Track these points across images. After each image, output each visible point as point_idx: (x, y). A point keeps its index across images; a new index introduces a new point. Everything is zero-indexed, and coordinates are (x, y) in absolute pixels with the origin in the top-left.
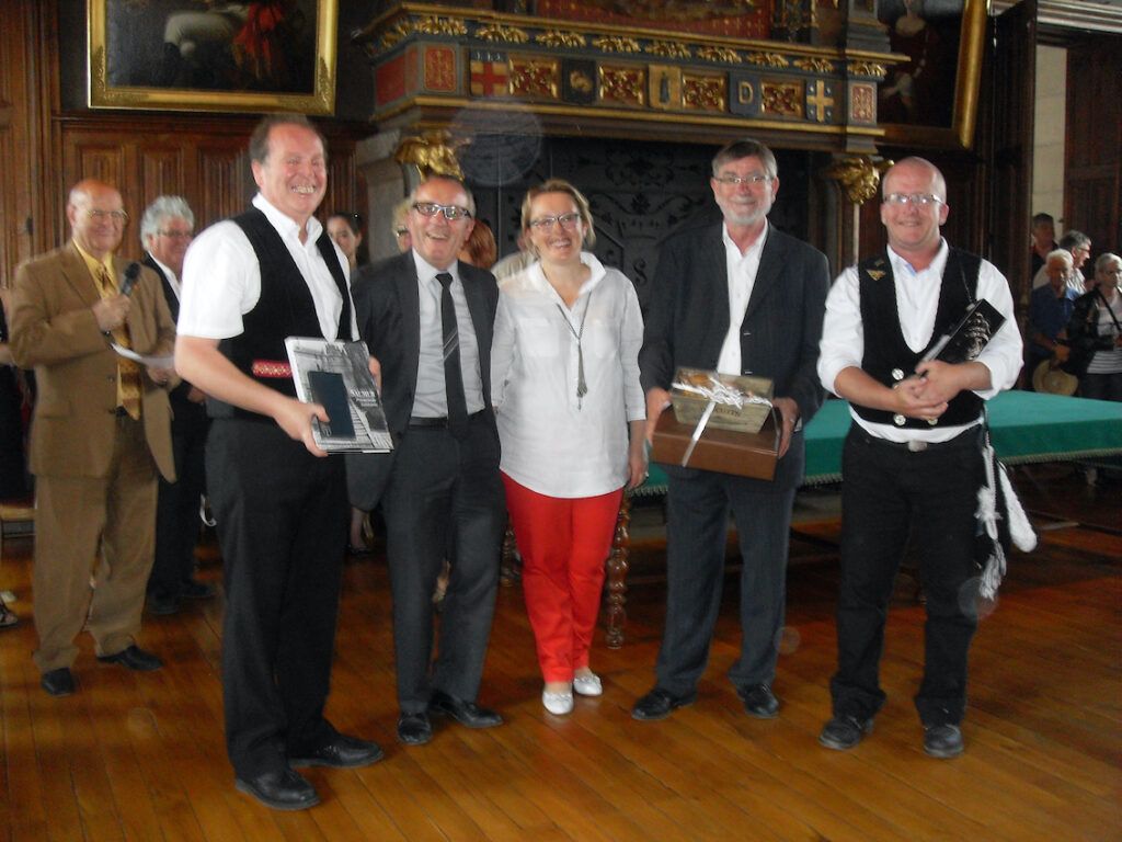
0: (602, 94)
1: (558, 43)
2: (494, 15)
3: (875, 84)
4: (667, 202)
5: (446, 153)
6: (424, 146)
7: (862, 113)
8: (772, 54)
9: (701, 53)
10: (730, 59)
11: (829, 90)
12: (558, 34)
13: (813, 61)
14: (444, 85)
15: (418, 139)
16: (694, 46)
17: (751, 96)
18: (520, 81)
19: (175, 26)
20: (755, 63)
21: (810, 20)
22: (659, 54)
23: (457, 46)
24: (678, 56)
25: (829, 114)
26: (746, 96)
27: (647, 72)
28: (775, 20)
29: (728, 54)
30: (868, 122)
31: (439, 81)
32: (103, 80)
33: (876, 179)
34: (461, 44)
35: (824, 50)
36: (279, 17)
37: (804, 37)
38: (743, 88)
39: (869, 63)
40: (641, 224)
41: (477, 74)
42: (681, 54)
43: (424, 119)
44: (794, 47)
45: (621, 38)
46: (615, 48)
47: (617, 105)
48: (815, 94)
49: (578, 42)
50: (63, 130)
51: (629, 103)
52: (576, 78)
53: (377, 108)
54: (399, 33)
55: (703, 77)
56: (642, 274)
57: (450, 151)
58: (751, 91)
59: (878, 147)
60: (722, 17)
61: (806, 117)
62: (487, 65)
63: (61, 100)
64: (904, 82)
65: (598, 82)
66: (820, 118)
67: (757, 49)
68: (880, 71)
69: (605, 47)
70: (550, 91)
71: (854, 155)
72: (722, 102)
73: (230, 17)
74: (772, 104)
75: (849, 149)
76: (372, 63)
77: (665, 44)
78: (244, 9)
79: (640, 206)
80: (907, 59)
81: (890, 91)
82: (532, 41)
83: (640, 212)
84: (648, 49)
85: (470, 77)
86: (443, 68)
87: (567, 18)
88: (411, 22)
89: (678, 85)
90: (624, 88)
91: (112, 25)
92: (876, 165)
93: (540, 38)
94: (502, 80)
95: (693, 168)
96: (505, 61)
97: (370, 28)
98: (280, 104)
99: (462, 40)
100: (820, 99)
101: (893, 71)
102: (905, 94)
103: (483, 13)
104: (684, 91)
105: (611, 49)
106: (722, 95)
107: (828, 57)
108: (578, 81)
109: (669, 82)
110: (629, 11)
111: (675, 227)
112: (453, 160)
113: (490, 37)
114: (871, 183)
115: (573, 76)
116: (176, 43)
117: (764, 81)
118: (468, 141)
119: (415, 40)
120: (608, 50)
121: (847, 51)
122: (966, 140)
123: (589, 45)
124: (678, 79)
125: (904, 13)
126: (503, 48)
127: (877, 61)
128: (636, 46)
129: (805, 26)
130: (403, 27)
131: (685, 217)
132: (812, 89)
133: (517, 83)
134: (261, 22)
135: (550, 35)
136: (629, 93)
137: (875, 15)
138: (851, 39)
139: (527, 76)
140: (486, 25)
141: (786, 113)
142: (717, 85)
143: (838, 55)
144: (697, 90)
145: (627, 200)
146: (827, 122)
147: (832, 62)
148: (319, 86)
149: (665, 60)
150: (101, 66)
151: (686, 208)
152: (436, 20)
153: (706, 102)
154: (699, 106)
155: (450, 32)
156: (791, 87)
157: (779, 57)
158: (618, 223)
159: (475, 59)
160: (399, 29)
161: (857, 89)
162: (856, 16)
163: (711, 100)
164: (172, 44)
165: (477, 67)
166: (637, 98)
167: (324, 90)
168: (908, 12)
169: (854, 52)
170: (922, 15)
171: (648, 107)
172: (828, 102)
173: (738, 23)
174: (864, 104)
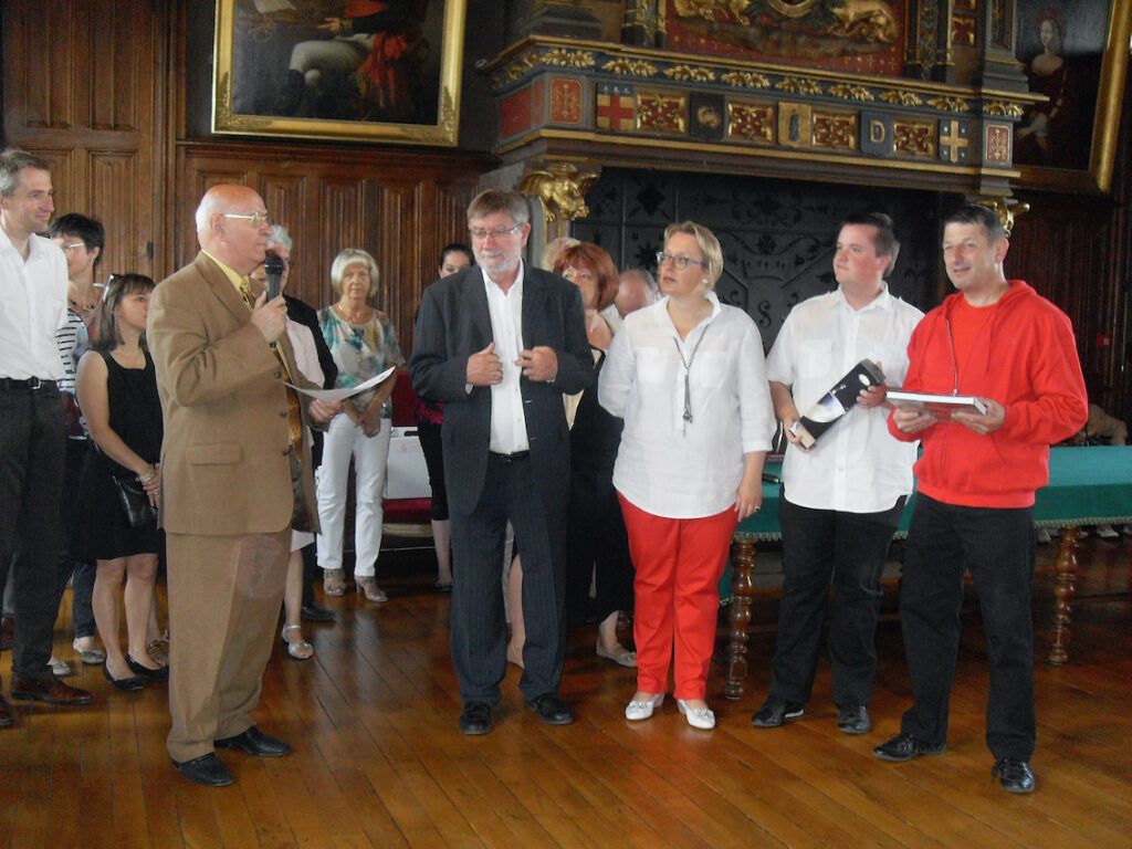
0: (730, 131)
1: (686, 77)
2: (624, 48)
3: (1012, 125)
4: (794, 242)
5: (569, 186)
6: (549, 179)
7: (997, 155)
8: (905, 93)
9: (832, 90)
10: (862, 96)
11: (963, 131)
12: (687, 68)
13: (947, 100)
14: (570, 118)
15: (543, 173)
16: (826, 83)
17: (883, 134)
18: (647, 116)
19: (300, 55)
20: (887, 101)
21: (946, 58)
22: (789, 90)
23: (585, 78)
24: (808, 93)
25: (963, 155)
26: (878, 136)
27: (776, 109)
28: (908, 59)
29: (860, 92)
30: (1002, 164)
31: (566, 113)
32: (227, 105)
33: (1010, 222)
34: (588, 76)
35: (960, 90)
36: (404, 45)
37: (938, 74)
38: (875, 127)
39: (1006, 104)
40: (766, 264)
41: (603, 107)
42: (812, 91)
43: (550, 151)
44: (928, 86)
45: (751, 73)
46: (744, 85)
47: (745, 141)
48: (949, 134)
49: (707, 77)
50: (187, 153)
51: (756, 139)
52: (704, 113)
53: (502, 141)
54: (526, 65)
55: (835, 115)
56: (765, 315)
57: (575, 186)
58: (883, 130)
59: (1012, 190)
60: (856, 54)
61: (938, 157)
62: (614, 99)
63: (187, 127)
64: (1040, 122)
65: (727, 119)
66: (954, 159)
67: (890, 87)
68: (1018, 112)
69: (734, 81)
70: (677, 125)
71: (987, 197)
72: (852, 140)
73: (356, 45)
74: (905, 143)
75: (983, 191)
76: (496, 94)
77: (795, 80)
78: (369, 37)
79: (767, 246)
80: (1047, 99)
81: (1025, 132)
82: (661, 75)
83: (766, 253)
84: (777, 86)
86: (570, 100)
87: (697, 51)
88: (538, 53)
89: (809, 123)
90: (752, 123)
91: (239, 52)
92: (1011, 208)
93: (669, 72)
94: (628, 114)
95: (823, 209)
96: (631, 94)
97: (496, 60)
98: (404, 134)
99: (589, 72)
100: (953, 139)
101: (1030, 110)
102: (1041, 135)
103: (611, 45)
104: (814, 130)
105: (740, 85)
106: (853, 135)
107: (963, 96)
108: (706, 117)
109: (800, 121)
110: (760, 48)
111: (802, 268)
112: (577, 194)
113: (617, 69)
114: (1006, 227)
115: (701, 111)
116: (301, 70)
117: (898, 121)
118: (594, 176)
119: (543, 72)
120: (737, 86)
121: (984, 91)
122: (1103, 181)
123: (718, 81)
124: (809, 118)
125: (1043, 52)
126: (631, 82)
127: (1013, 100)
128: (766, 83)
129: (940, 63)
130: (530, 60)
131: (812, 258)
132: (946, 129)
133: (644, 118)
134: (386, 49)
135: (679, 69)
136: (757, 129)
137: (1013, 53)
138: (987, 77)
139: (654, 109)
140: (614, 58)
141: (918, 153)
142: (847, 123)
143: (975, 95)
144: (828, 127)
145: (752, 240)
146: (960, 164)
147: (967, 101)
148: (442, 116)
149: (794, 97)
150: (225, 92)
151: (813, 249)
152: (564, 52)
153: (837, 141)
154: (829, 145)
155: (577, 63)
156: (924, 127)
157: (913, 96)
158: (743, 262)
159: (603, 93)
160: (526, 61)
161: (992, 130)
162: (993, 55)
163: (841, 138)
164: (297, 73)
165: (603, 101)
166: (765, 135)
167: (448, 119)
168: (1046, 50)
169: (991, 92)
170: (1061, 54)
171: (776, 145)
172: (962, 142)
173: (871, 60)
174: (999, 146)
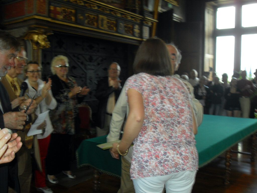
0: (86, 22)
3: (149, 28)
4: (97, 58)
8: (128, 16)
11: (139, 28)
13: (136, 19)
14: (42, 13)
15: (35, 31)
18: (64, 15)
20: (124, 18)
22: (102, 11)
25: (139, 35)
27: (98, 17)
29: (118, 14)
31: (41, 10)
38: (120, 25)
39: (148, 21)
41: (52, 10)
42: (107, 12)
45: (93, 4)
46: (91, 7)
47: (90, 26)
48: (136, 29)
55: (111, 20)
56: (91, 81)
57: (46, 37)
58: (123, 26)
61: (133, 35)
62: (55, 8)
65: (85, 18)
66: (137, 35)
67: (126, 14)
68: (150, 24)
69: (89, 6)
70: (72, 19)
77: (104, 8)
79: (91, 60)
83: (91, 61)
84: (99, 10)
85: (50, 11)
86: (43, 6)
90: (92, 21)
94: (59, 13)
96: (60, 7)
104: (106, 24)
106: (115, 27)
108: (81, 17)
109: (104, 21)
111: (99, 66)
115: (79, 15)
117: (125, 24)
118: (52, 34)
121: (146, 17)
123: (84, 6)
127: (150, 21)
128: (97, 8)
129: (134, 8)
131: (102, 63)
132: (135, 27)
138: (146, 14)
139: (66, 13)
141: (129, 33)
142: (114, 23)
143: (143, 18)
144: (109, 24)
145: (87, 58)
146: (138, 37)
147: (141, 20)
149: (103, 14)
151: (102, 60)
154: (110, 29)
156: (130, 26)
157: (130, 17)
158: (85, 64)
159: (52, 5)
161: (145, 28)
163: (112, 27)
165: (52, 8)
166: (94, 24)
171: (98, 28)
172: (138, 31)
174: (146, 33)
